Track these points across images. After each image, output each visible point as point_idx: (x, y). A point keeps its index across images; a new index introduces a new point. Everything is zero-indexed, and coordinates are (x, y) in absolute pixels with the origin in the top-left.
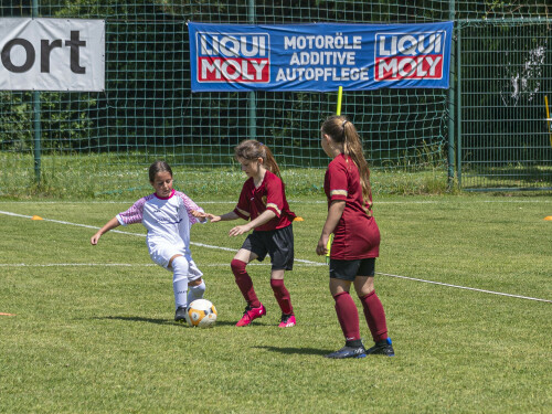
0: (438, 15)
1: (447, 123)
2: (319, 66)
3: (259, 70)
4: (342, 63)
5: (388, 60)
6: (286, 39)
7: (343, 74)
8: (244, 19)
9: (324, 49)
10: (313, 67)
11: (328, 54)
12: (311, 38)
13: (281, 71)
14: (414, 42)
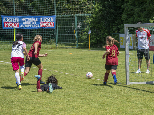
0: (52, 14)
1: (55, 35)
2: (29, 24)
3: (17, 25)
4: (34, 23)
5: (43, 23)
6: (22, 19)
7: (34, 26)
8: (13, 15)
9: (30, 21)
10: (28, 24)
11: (31, 22)
12: (27, 19)
13: (21, 25)
14: (48, 19)
